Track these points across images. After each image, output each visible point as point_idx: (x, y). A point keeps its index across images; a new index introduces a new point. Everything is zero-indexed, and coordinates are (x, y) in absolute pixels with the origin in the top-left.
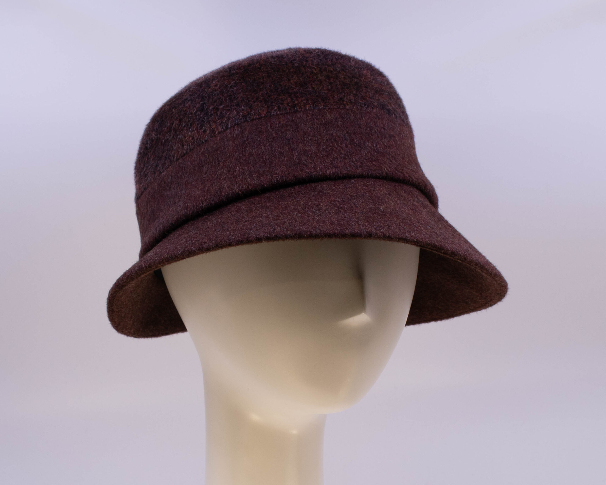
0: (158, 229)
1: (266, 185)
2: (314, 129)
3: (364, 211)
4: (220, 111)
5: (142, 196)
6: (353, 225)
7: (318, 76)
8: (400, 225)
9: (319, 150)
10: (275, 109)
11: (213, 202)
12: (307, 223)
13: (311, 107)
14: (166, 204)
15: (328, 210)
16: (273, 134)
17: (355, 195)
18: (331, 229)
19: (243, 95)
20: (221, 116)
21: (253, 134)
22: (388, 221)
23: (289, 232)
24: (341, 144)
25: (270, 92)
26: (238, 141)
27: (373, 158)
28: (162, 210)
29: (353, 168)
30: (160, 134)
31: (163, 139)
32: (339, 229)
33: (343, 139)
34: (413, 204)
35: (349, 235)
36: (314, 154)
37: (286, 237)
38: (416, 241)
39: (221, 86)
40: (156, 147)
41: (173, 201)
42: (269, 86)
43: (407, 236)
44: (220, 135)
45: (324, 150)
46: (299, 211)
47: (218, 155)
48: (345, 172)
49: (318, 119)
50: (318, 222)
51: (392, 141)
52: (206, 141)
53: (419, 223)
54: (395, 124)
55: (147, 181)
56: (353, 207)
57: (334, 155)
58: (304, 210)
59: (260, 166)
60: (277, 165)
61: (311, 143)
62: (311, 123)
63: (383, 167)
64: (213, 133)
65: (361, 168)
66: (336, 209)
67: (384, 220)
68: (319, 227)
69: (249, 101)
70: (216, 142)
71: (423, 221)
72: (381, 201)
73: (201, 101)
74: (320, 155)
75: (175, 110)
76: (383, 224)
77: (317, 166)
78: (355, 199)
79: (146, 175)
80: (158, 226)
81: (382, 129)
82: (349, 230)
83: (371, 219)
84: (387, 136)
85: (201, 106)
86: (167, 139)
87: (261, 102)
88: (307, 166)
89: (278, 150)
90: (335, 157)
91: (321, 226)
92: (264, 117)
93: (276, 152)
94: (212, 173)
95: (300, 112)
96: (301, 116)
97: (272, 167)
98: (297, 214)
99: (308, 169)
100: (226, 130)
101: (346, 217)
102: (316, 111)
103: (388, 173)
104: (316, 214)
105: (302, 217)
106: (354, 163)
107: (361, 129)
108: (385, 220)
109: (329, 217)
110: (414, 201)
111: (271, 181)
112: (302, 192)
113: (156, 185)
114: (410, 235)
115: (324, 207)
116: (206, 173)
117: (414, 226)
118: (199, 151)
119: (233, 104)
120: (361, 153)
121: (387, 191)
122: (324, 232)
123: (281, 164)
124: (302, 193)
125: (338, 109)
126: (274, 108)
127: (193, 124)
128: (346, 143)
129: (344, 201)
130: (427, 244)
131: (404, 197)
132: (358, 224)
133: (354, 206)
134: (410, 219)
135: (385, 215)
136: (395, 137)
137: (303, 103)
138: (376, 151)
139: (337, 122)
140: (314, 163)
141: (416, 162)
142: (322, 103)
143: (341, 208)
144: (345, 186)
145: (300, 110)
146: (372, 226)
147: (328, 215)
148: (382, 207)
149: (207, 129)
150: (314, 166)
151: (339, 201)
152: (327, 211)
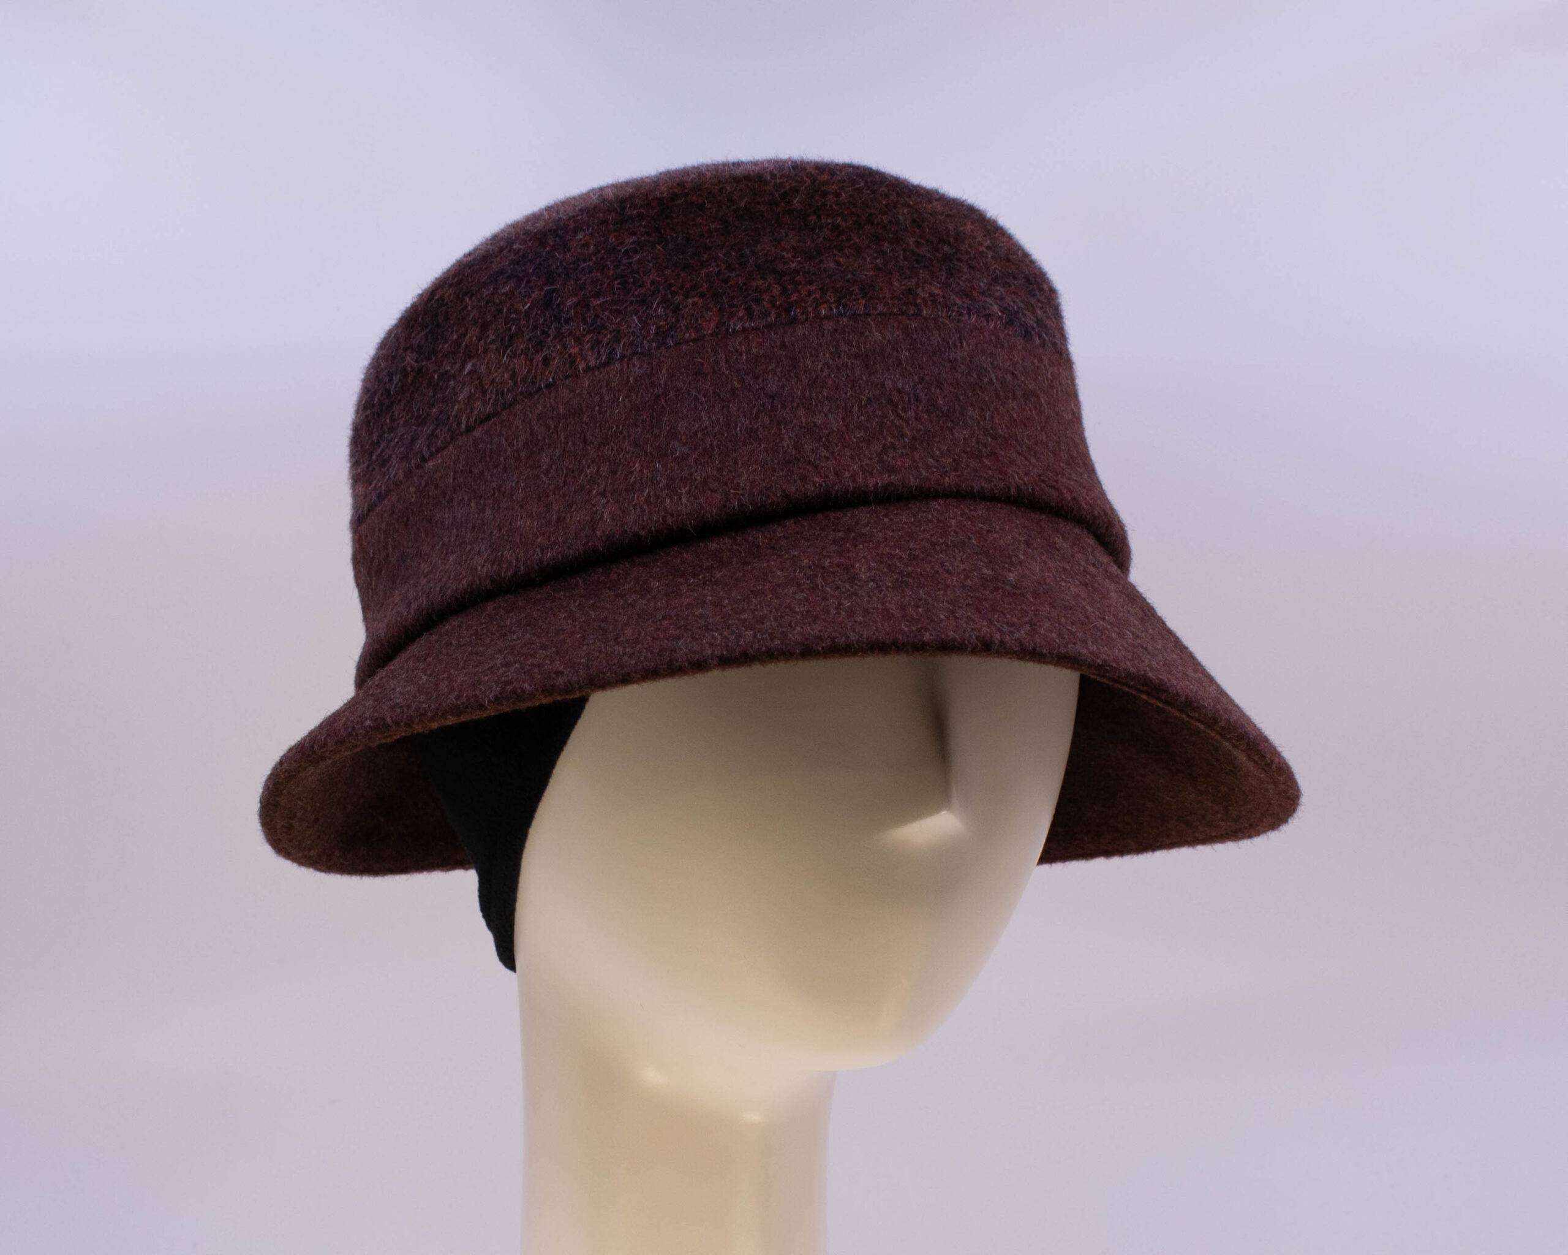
0: (413, 606)
1: (712, 516)
2: (838, 369)
3: (969, 583)
4: (592, 312)
5: (371, 514)
6: (941, 620)
7: (850, 236)
8: (1060, 624)
9: (847, 426)
10: (741, 314)
11: (571, 551)
12: (823, 617)
13: (831, 309)
14: (439, 543)
15: (873, 581)
16: (731, 379)
17: (941, 541)
18: (885, 630)
19: (658, 276)
20: (595, 326)
21: (679, 377)
22: (1030, 612)
23: (777, 642)
24: (905, 412)
25: (726, 269)
26: (639, 396)
27: (984, 450)
28: (426, 558)
29: (933, 472)
30: (429, 358)
31: (435, 371)
32: (906, 629)
33: (909, 398)
34: (1085, 571)
35: (933, 647)
36: (835, 434)
37: (770, 655)
38: (1102, 665)
39: (599, 248)
40: (413, 392)
41: (457, 536)
42: (725, 255)
43: (1079, 652)
44: (589, 374)
45: (860, 426)
46: (798, 585)
47: (584, 425)
48: (913, 482)
49: (849, 343)
50: (851, 612)
51: (1030, 408)
52: (549, 386)
53: (1104, 619)
54: (1041, 360)
55: (387, 477)
56: (937, 572)
57: (885, 438)
58: (811, 582)
59: (696, 463)
60: (740, 463)
61: (828, 408)
62: (831, 354)
63: (1009, 471)
64: (571, 367)
65: (954, 474)
66: (895, 577)
67: (1019, 608)
68: (853, 625)
69: (673, 294)
70: (578, 391)
71: (1114, 615)
72: (1007, 560)
73: (546, 284)
74: (850, 439)
75: (471, 298)
76: (1018, 619)
77: (843, 466)
78: (941, 552)
79: (384, 463)
80: (416, 599)
81: (1008, 375)
82: (933, 633)
83: (987, 606)
84: (1019, 393)
85: (545, 296)
86: (446, 372)
87: (702, 296)
88: (816, 467)
89: (743, 424)
90: (889, 444)
91: (860, 623)
92: (712, 335)
93: (738, 429)
94: (565, 472)
95: (803, 323)
96: (804, 334)
97: (727, 467)
98: (796, 593)
99: (821, 476)
100: (608, 363)
101: (921, 600)
102: (845, 320)
103: (1022, 487)
104: (844, 593)
105: (807, 600)
106: (937, 461)
107: (957, 372)
108: (1022, 609)
109: (878, 598)
110: (1087, 561)
111: (725, 506)
112: (804, 533)
113: (412, 489)
114: (1087, 648)
115: (865, 573)
116: (548, 471)
117: (1093, 627)
118: (531, 412)
119: (632, 298)
120: (953, 435)
121: (1020, 534)
122: (867, 638)
123: (749, 459)
124: (803, 538)
125: (900, 317)
126: (738, 312)
127: (518, 339)
128: (918, 407)
129: (916, 557)
130: (1129, 675)
131: (1062, 551)
132: (955, 617)
133: (941, 571)
134: (1084, 607)
135: (1023, 595)
136: (1038, 397)
137: (812, 298)
138: (991, 431)
139: (897, 351)
140: (836, 459)
141: (1086, 459)
142: (863, 298)
143: (909, 575)
144: (915, 516)
145: (805, 317)
146: (990, 622)
147: (874, 595)
148: (1011, 575)
149: (554, 355)
150: (834, 468)
151: (901, 557)
152: (871, 583)
